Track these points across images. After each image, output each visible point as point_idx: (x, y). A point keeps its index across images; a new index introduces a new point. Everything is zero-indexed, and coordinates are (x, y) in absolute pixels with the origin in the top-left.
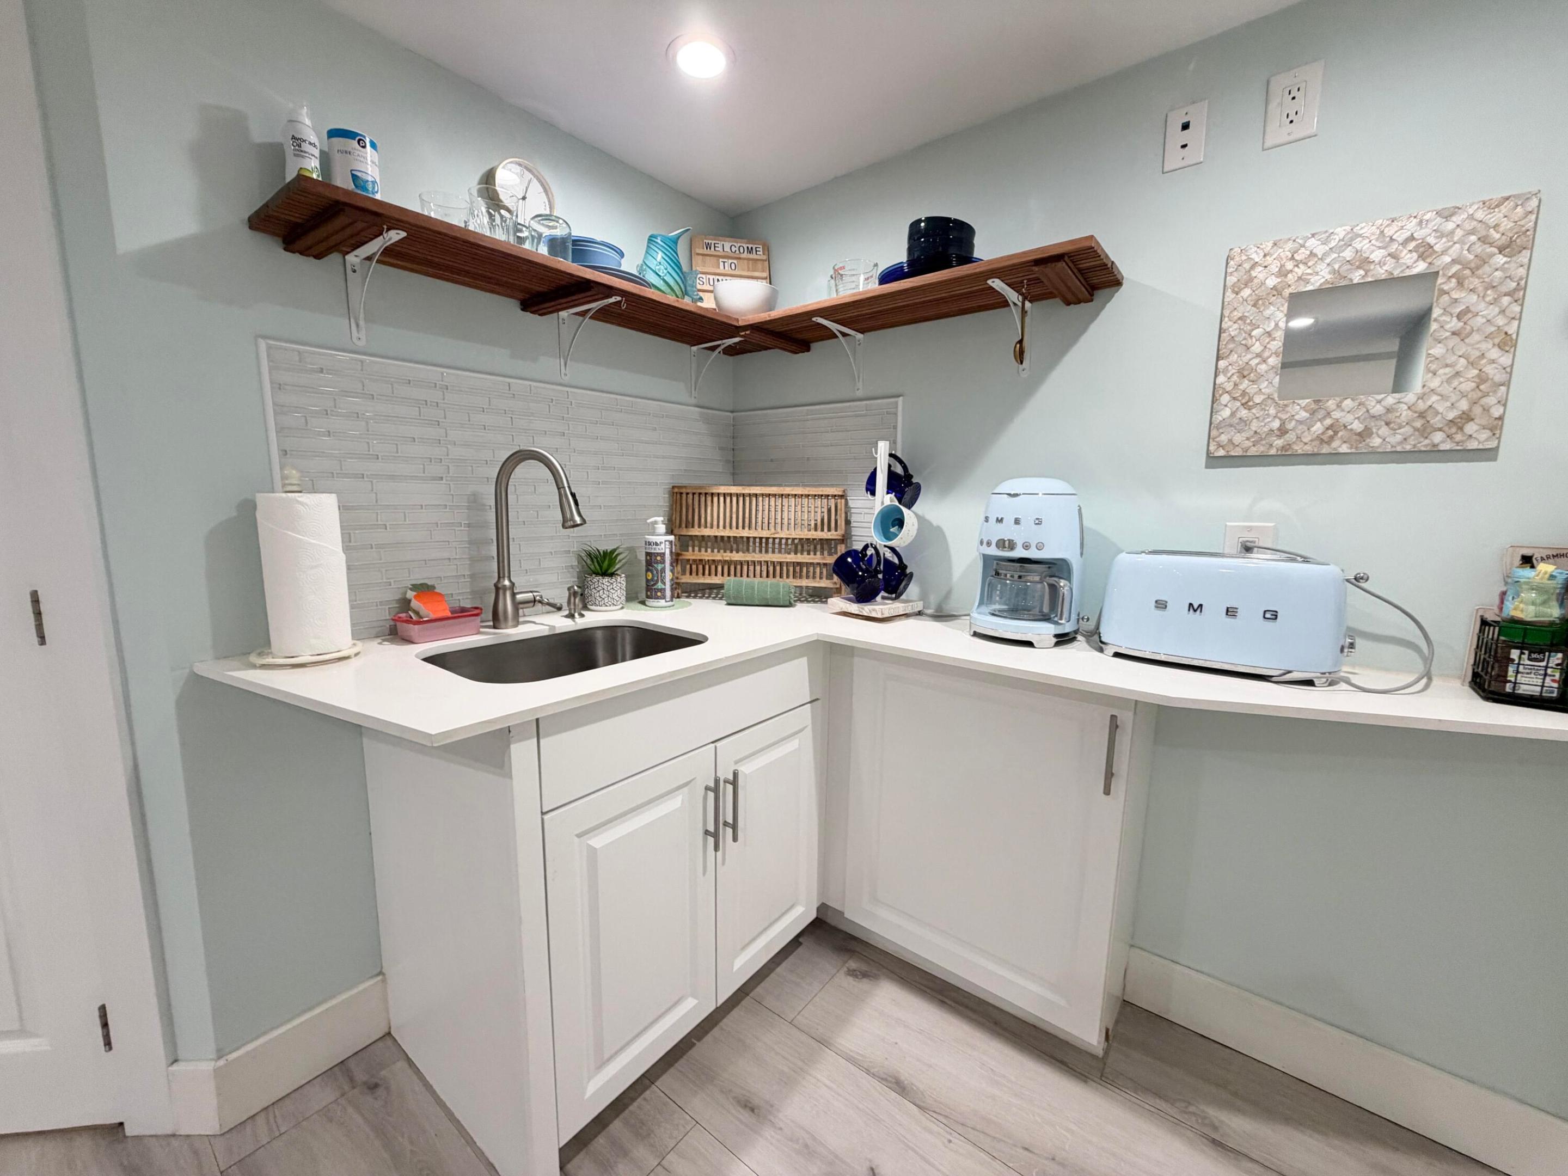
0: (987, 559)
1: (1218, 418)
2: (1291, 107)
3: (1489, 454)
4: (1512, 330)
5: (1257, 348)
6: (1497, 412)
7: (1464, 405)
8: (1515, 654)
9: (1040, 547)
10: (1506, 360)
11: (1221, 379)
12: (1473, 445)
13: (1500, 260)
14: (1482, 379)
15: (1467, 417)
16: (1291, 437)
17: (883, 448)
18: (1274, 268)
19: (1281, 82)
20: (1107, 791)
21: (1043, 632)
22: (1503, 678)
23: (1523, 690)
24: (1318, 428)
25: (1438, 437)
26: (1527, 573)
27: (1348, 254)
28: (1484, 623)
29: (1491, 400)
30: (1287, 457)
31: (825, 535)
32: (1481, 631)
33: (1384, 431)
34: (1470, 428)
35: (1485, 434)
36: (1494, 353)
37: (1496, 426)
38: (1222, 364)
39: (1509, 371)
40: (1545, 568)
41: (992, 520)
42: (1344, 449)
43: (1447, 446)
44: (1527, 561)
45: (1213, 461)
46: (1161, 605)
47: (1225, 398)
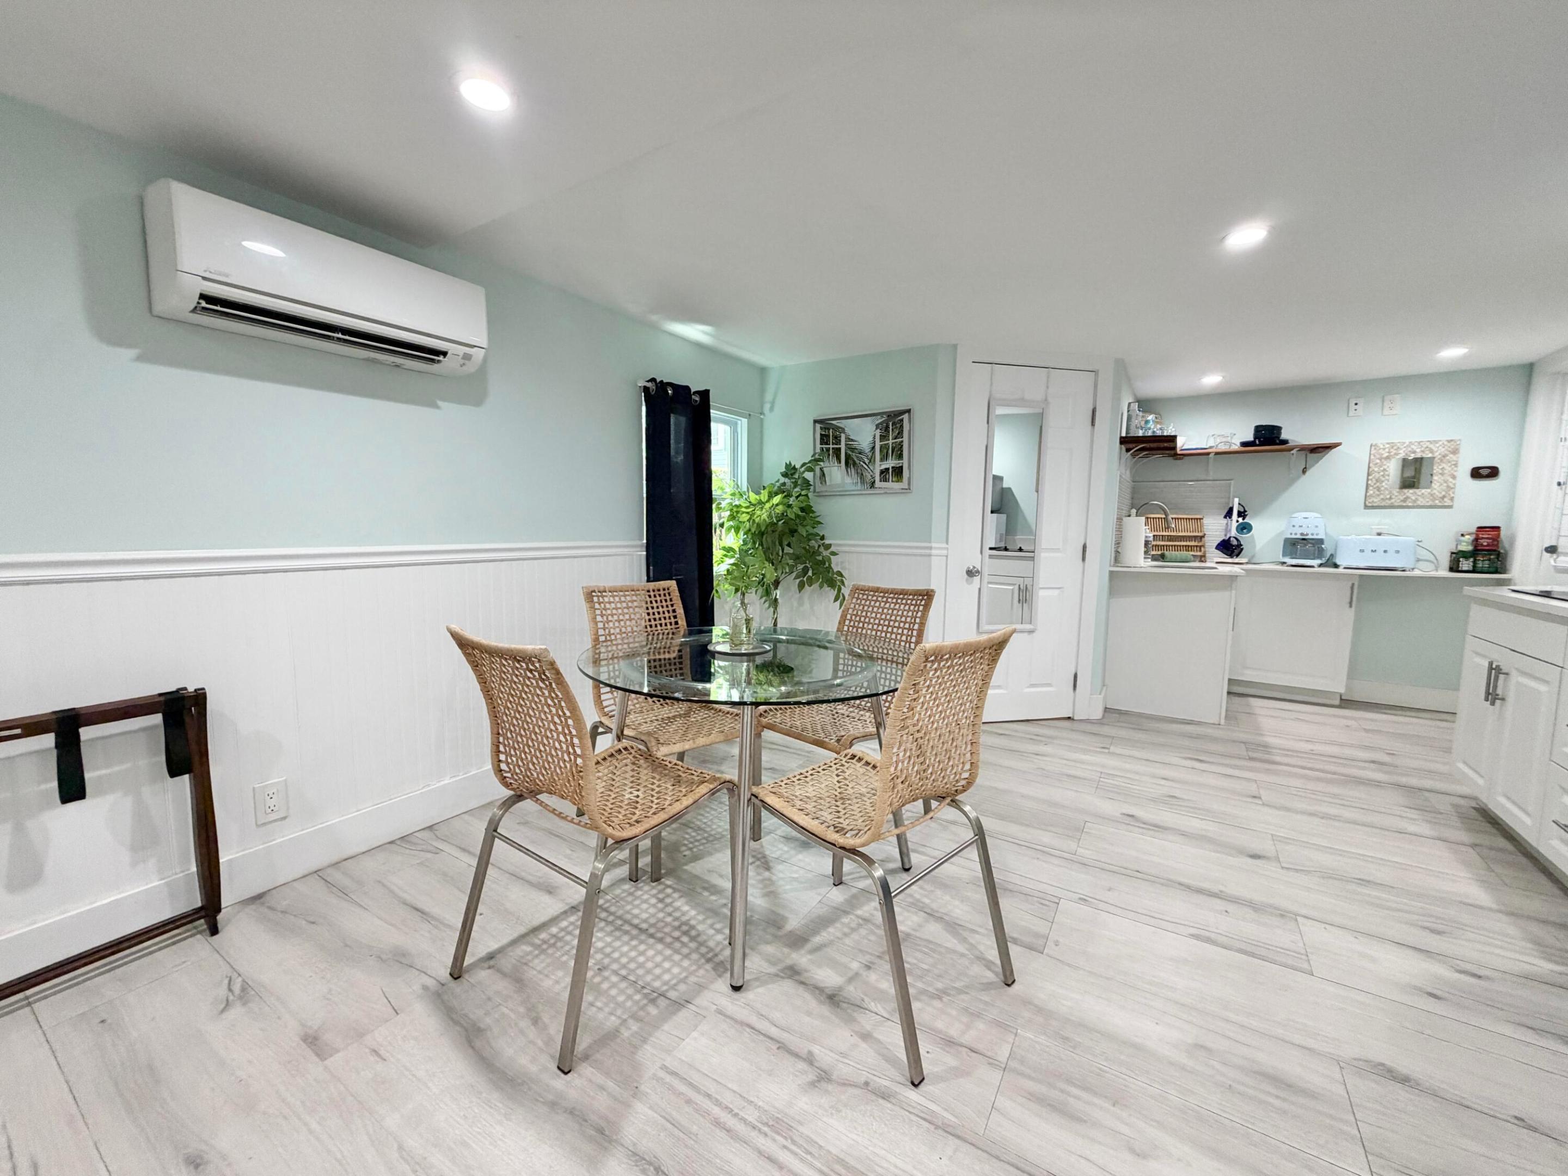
0: (1286, 540)
1: (1368, 494)
2: (1391, 405)
3: (1450, 507)
4: (1455, 473)
5: (1382, 473)
6: (1452, 495)
7: (1443, 493)
8: (1461, 559)
9: (1317, 535)
10: (1454, 482)
11: (1370, 482)
12: (1446, 504)
13: (1451, 456)
14: (1448, 487)
15: (1444, 497)
16: (1393, 501)
17: (1236, 500)
18: (1387, 450)
19: (1388, 398)
20: (1351, 606)
21: (1316, 562)
22: (1458, 567)
23: (1465, 568)
24: (1402, 498)
25: (1437, 502)
26: (1463, 538)
27: (1410, 449)
28: (1452, 553)
29: (1451, 493)
30: (1392, 507)
31: (1196, 534)
32: (1451, 556)
33: (1421, 500)
34: (1446, 499)
35: (1449, 501)
36: (1451, 480)
37: (1452, 499)
38: (1370, 477)
39: (1454, 484)
40: (1467, 537)
41: (1297, 526)
42: (1410, 504)
43: (1440, 504)
44: (1462, 535)
45: (1366, 507)
46: (1362, 551)
47: (1371, 488)
